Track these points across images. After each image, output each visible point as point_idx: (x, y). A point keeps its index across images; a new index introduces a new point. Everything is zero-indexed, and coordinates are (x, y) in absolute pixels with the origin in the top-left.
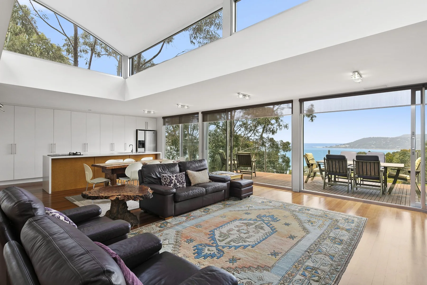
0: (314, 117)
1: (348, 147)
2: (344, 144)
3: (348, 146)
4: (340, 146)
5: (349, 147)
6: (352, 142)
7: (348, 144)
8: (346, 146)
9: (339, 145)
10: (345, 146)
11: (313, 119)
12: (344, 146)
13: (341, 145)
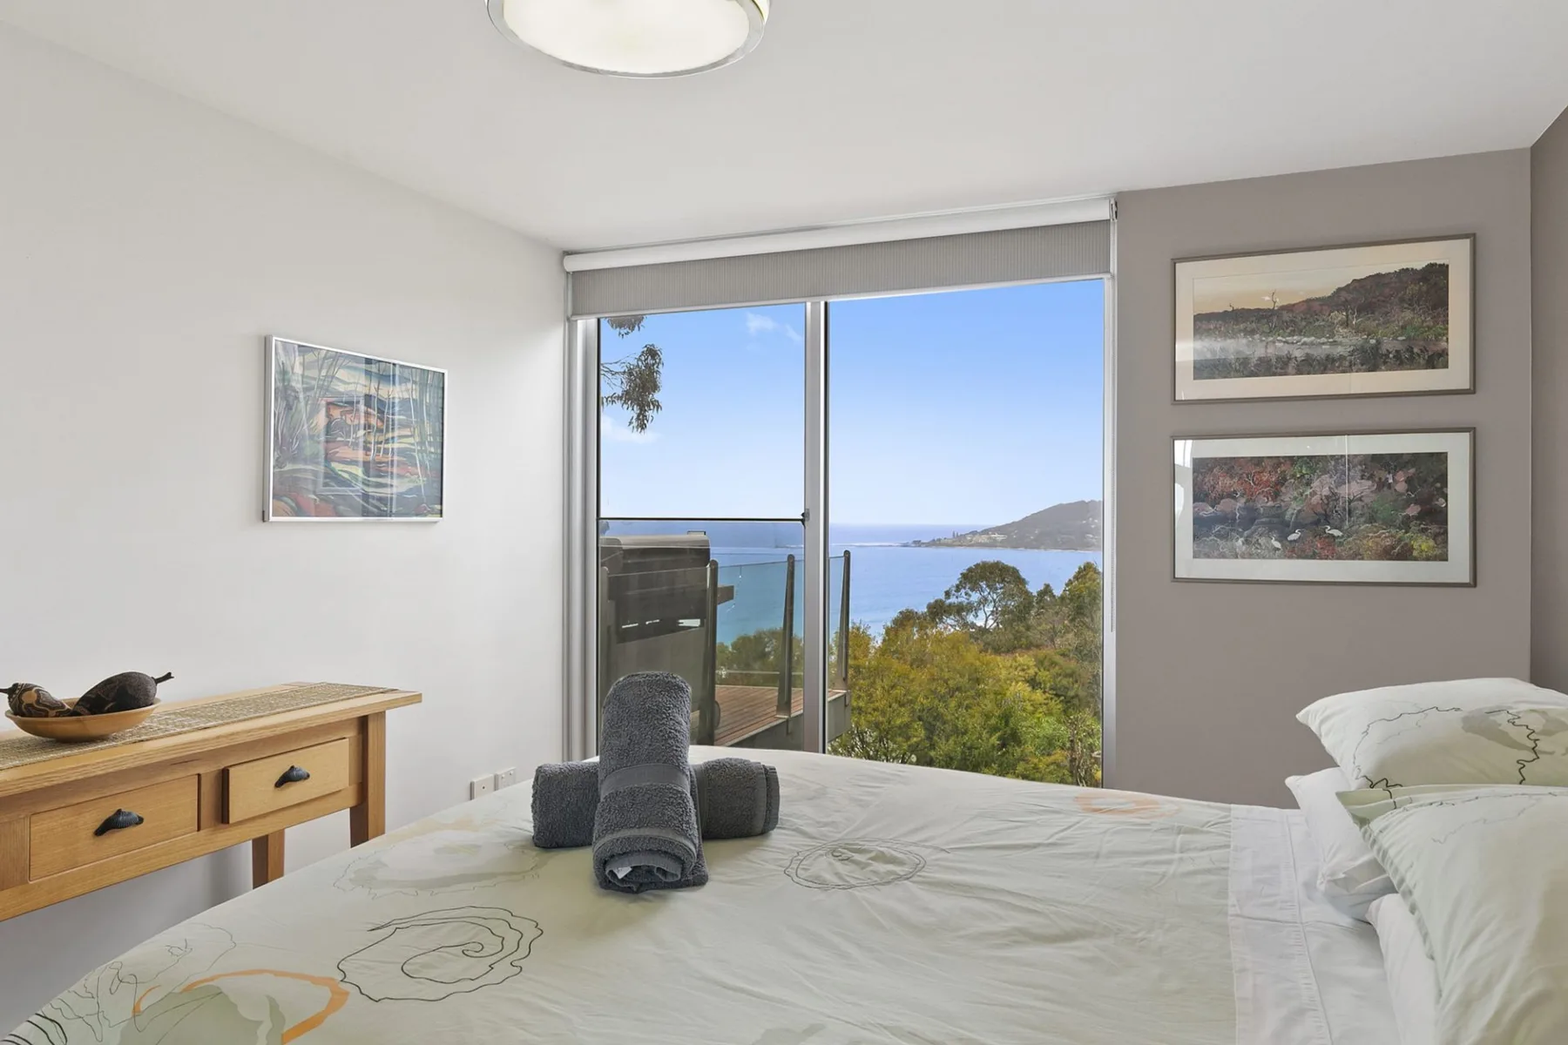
0: (652, 407)
1: (1002, 541)
2: (986, 532)
3: (999, 537)
4: (971, 541)
5: (1004, 544)
6: (1017, 520)
7: (998, 530)
8: (995, 540)
9: (964, 536)
10: (990, 538)
11: (647, 413)
12: (984, 539)
13: (974, 533)
